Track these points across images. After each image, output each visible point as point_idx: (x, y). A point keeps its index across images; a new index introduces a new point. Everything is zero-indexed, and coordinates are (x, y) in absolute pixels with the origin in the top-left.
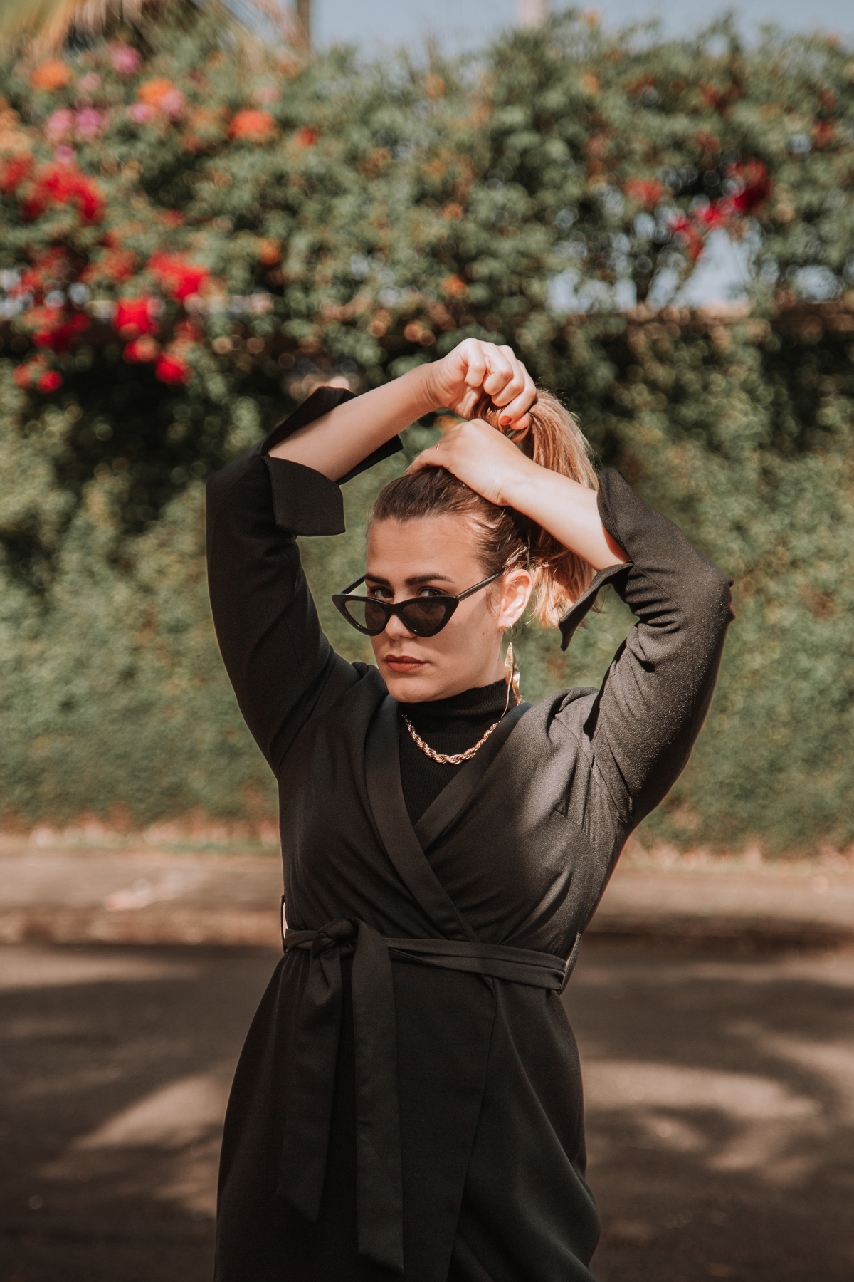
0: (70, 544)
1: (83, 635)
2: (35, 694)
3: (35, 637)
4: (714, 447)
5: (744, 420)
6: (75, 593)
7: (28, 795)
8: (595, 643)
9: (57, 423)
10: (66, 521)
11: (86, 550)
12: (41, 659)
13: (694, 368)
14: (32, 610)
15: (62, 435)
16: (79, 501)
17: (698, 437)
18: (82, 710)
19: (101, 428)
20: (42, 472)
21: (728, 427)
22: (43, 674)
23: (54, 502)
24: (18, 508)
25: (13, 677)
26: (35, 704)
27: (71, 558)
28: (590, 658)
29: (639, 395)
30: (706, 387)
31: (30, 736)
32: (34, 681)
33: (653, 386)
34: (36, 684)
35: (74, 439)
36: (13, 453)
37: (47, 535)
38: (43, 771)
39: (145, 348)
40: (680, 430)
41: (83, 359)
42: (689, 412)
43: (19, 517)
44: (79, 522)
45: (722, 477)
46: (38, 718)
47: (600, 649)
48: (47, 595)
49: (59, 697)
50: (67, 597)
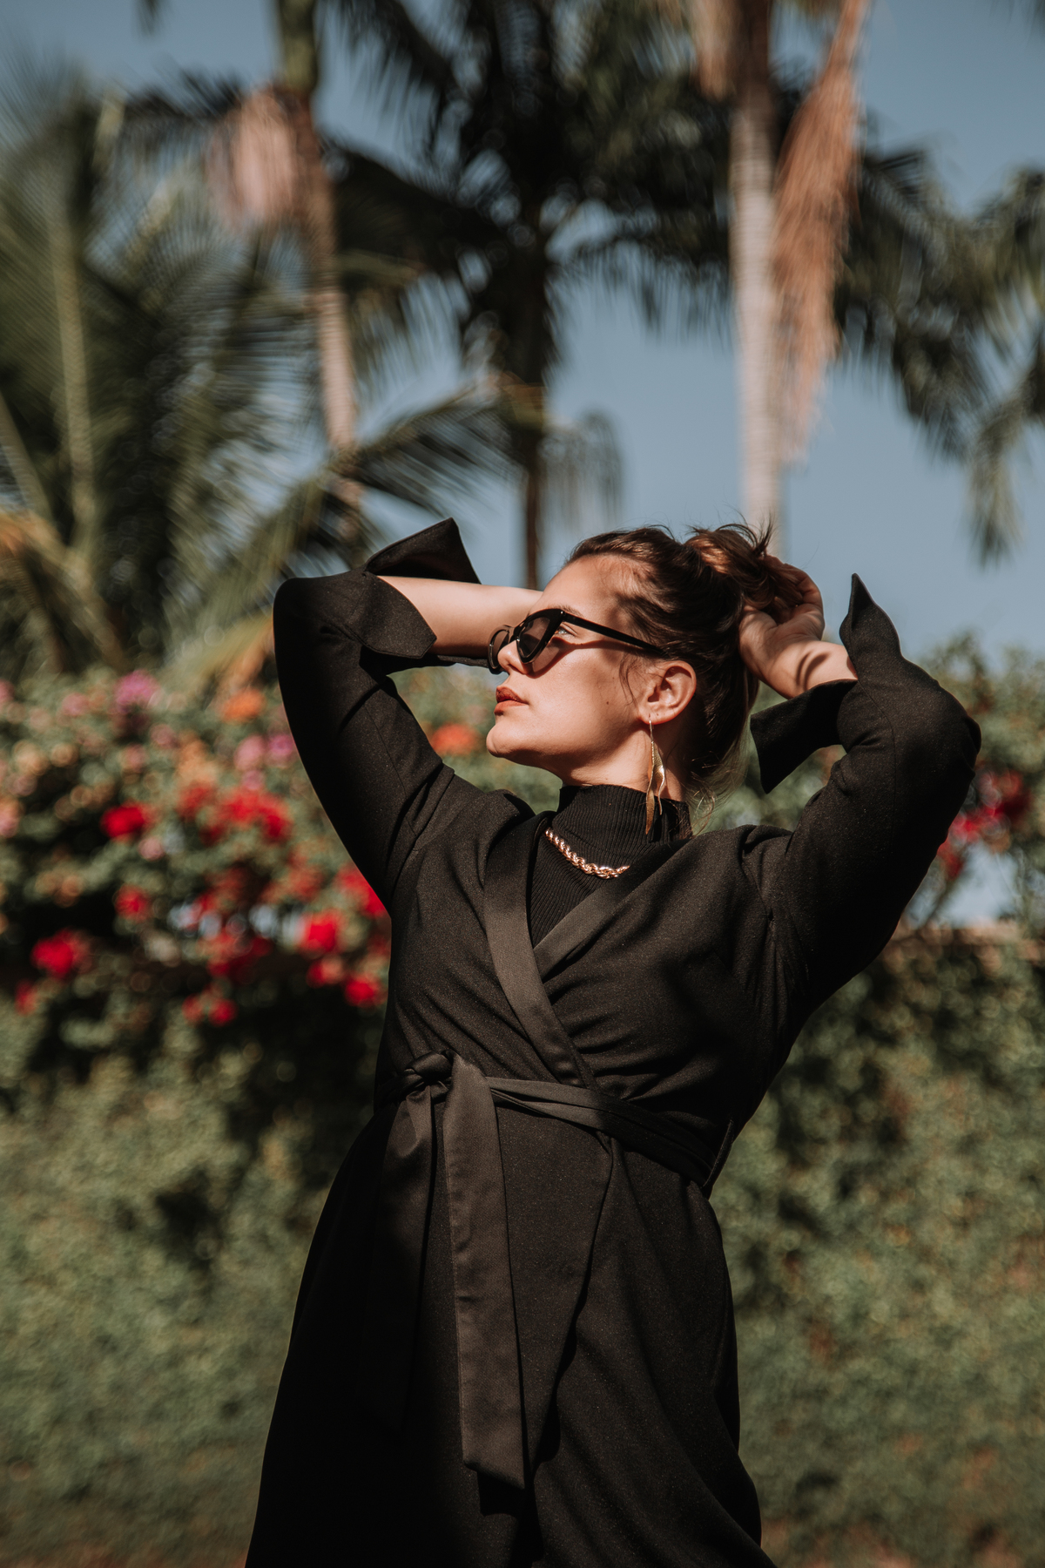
0: (241, 1205)
1: (252, 1316)
2: (192, 1394)
3: (196, 1323)
4: (993, 1080)
5: (1024, 1051)
6: (246, 1263)
7: (177, 1534)
8: (867, 1313)
9: (233, 1067)
10: (238, 1176)
11: (260, 1210)
12: (203, 1351)
13: (963, 991)
14: (192, 1287)
15: (239, 1078)
16: (255, 1153)
17: (973, 1067)
18: (247, 1413)
19: (283, 1069)
20: (213, 1122)
21: (1007, 1059)
22: (203, 1368)
23: (223, 1157)
24: (184, 1165)
25: (165, 1376)
26: (192, 1409)
27: (242, 1222)
28: (862, 1330)
29: (901, 1019)
30: (978, 1013)
31: (185, 1451)
32: (192, 1378)
33: (916, 1010)
34: (193, 1382)
35: (252, 1084)
36: (181, 1102)
37: (215, 1198)
38: (197, 1498)
39: (332, 970)
40: (952, 1061)
41: (267, 994)
42: (960, 1041)
43: (184, 1176)
44: (253, 1177)
45: (1007, 1116)
46: (194, 1428)
47: (873, 1322)
48: (212, 1266)
49: (220, 1397)
50: (235, 1269)
